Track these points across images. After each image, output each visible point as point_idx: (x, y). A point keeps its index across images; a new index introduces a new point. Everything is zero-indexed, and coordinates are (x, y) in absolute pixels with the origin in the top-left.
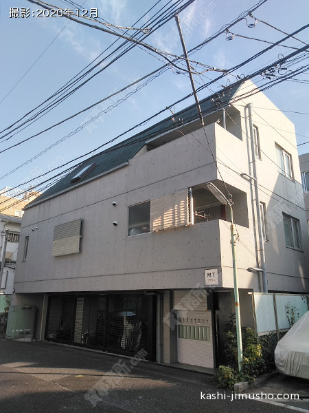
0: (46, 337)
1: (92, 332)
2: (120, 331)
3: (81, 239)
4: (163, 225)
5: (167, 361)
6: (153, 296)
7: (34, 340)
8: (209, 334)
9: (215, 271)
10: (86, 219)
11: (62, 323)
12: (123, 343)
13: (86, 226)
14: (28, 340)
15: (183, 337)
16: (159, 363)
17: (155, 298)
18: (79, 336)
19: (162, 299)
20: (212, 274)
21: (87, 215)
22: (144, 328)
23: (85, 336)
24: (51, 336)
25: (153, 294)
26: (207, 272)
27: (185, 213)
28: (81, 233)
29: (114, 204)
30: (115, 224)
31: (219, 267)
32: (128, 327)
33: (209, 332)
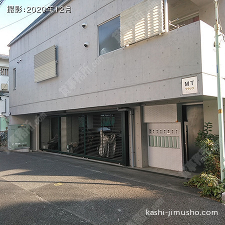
0: (41, 148)
1: (75, 143)
2: (97, 142)
3: (57, 64)
4: (134, 37)
5: (140, 165)
6: (125, 111)
7: (31, 151)
8: (179, 143)
9: (195, 79)
10: (60, 45)
11: (52, 138)
12: (101, 151)
13: (60, 52)
14: (26, 150)
15: (153, 146)
16: (132, 167)
17: (127, 113)
18: (65, 147)
19: (133, 114)
20: (190, 83)
21: (61, 42)
22: (118, 140)
23: (70, 147)
24: (44, 147)
25: (125, 110)
26: (184, 81)
27: (160, 19)
28: (56, 59)
29: (84, 26)
30: (86, 46)
31: (198, 74)
32: (104, 139)
33: (179, 140)
